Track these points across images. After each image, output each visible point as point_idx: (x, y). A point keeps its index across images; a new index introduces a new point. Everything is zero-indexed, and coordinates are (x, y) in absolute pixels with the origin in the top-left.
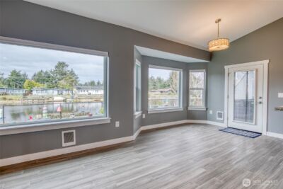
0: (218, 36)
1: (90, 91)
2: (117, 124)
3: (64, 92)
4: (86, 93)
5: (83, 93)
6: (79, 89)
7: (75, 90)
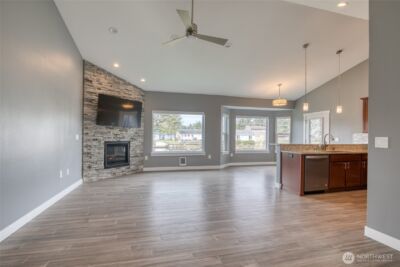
0: (280, 96)
1: (195, 136)
2: (210, 157)
3: (166, 137)
4: (191, 138)
5: (187, 138)
6: (182, 133)
7: (178, 134)
